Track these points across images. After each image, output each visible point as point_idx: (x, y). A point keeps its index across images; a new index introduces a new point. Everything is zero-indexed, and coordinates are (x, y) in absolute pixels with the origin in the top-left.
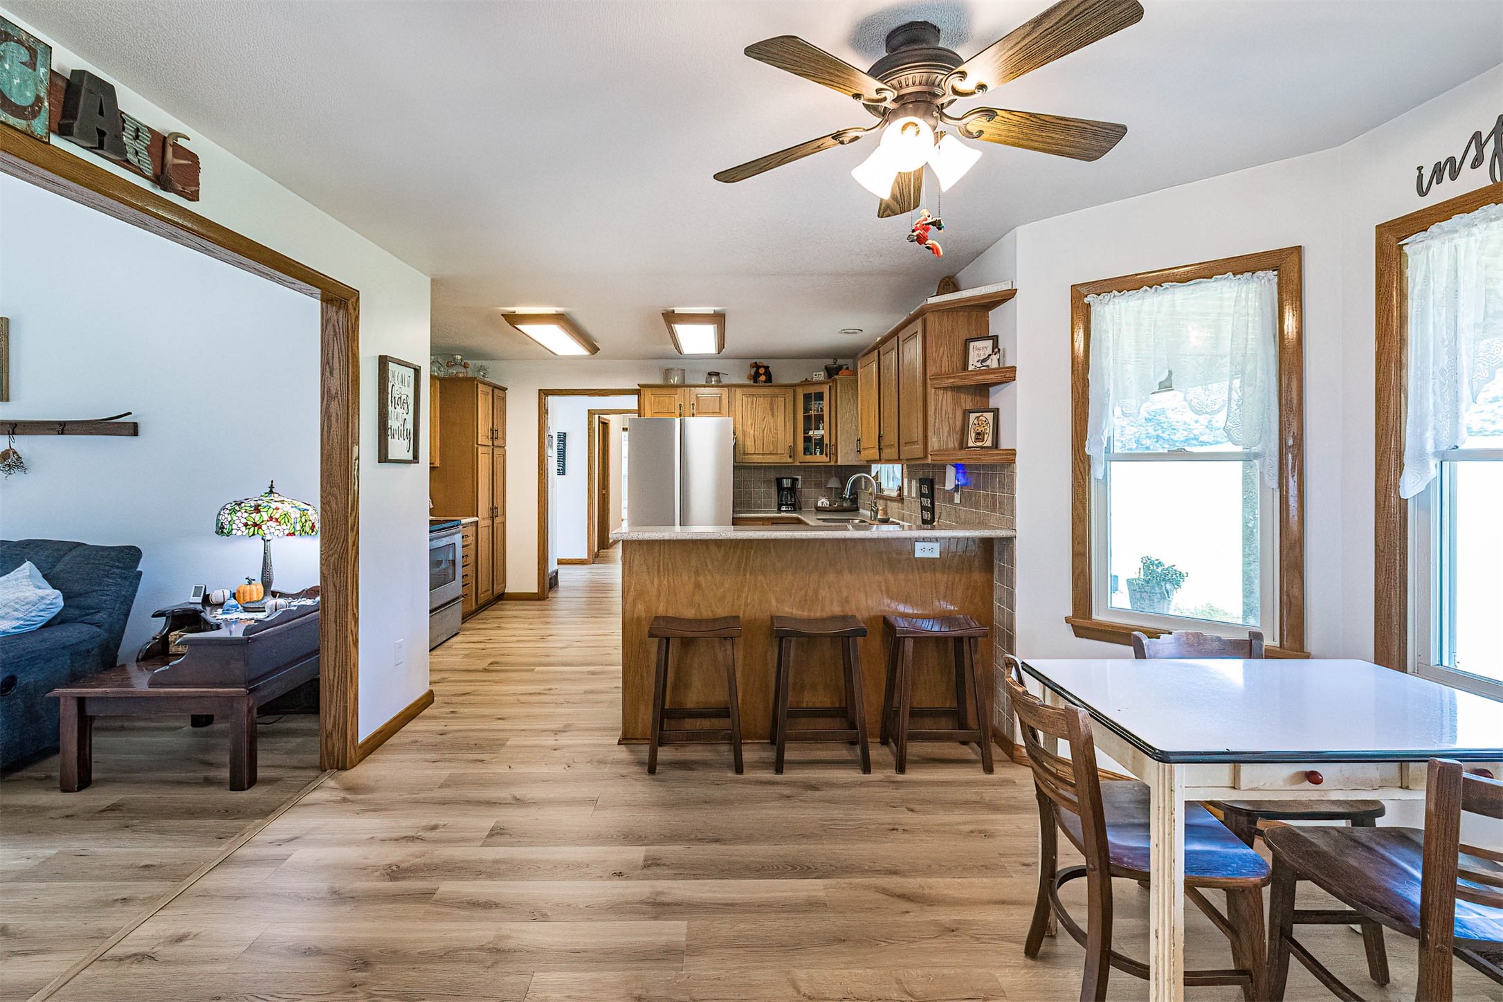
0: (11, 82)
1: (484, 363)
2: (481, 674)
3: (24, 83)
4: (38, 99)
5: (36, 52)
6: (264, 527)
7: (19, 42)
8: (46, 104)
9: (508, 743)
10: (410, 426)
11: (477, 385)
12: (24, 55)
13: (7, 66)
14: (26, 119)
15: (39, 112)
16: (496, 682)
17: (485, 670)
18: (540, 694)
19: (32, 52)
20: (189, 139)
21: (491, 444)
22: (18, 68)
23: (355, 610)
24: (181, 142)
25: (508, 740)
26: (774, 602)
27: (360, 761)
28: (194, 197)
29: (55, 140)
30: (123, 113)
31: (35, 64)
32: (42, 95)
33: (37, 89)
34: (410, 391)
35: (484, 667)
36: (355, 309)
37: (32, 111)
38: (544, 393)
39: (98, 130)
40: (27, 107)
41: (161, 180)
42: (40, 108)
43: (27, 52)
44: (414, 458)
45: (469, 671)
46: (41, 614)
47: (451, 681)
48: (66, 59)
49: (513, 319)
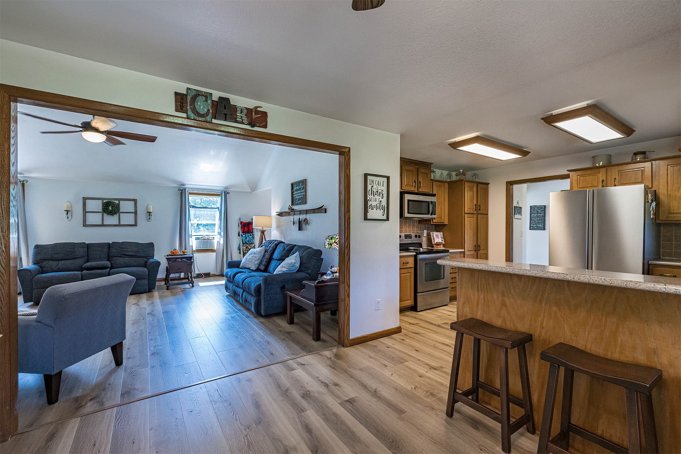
0: (200, 108)
1: (475, 172)
2: (435, 327)
3: (204, 107)
4: (208, 110)
5: (208, 96)
6: (333, 245)
7: (202, 95)
8: (211, 111)
9: (406, 363)
10: (384, 203)
11: (465, 183)
12: (204, 98)
13: (199, 104)
14: (204, 117)
15: (209, 114)
16: (436, 332)
17: (439, 326)
18: (448, 345)
19: (206, 97)
20: (262, 107)
21: (475, 212)
22: (202, 103)
23: (348, 282)
24: (259, 109)
25: (407, 361)
26: (568, 332)
27: (351, 346)
28: (265, 126)
29: (214, 121)
30: (236, 106)
31: (207, 100)
32: (209, 109)
33: (208, 107)
34: (384, 188)
35: (439, 324)
36: (348, 155)
37: (207, 114)
38: (510, 184)
39: (224, 114)
40: (205, 114)
41: (252, 124)
42: (209, 113)
43: (205, 98)
44: (387, 219)
45: (432, 324)
46: (292, 268)
47: (420, 326)
48: (216, 95)
49: (455, 145)
